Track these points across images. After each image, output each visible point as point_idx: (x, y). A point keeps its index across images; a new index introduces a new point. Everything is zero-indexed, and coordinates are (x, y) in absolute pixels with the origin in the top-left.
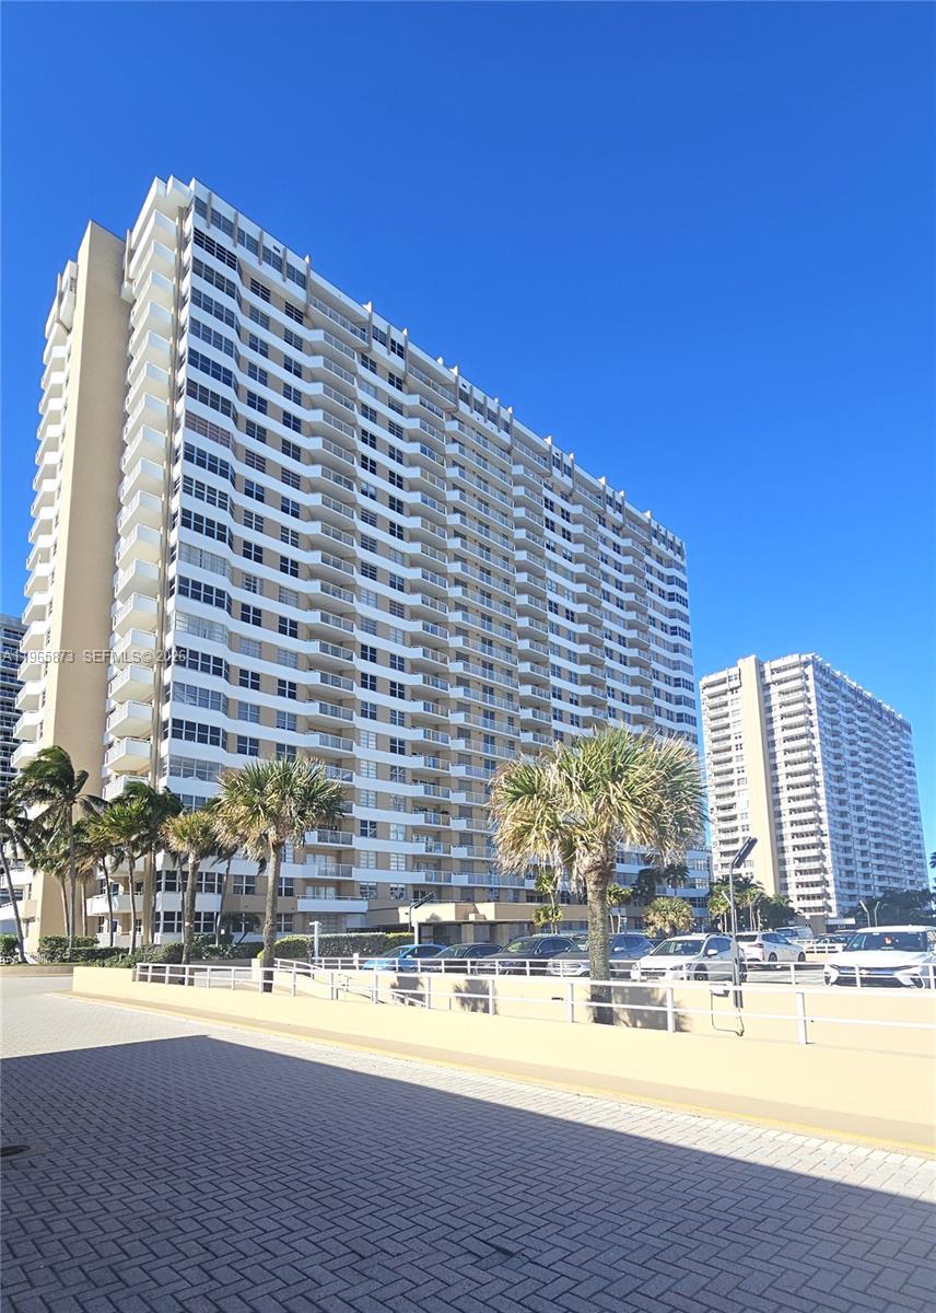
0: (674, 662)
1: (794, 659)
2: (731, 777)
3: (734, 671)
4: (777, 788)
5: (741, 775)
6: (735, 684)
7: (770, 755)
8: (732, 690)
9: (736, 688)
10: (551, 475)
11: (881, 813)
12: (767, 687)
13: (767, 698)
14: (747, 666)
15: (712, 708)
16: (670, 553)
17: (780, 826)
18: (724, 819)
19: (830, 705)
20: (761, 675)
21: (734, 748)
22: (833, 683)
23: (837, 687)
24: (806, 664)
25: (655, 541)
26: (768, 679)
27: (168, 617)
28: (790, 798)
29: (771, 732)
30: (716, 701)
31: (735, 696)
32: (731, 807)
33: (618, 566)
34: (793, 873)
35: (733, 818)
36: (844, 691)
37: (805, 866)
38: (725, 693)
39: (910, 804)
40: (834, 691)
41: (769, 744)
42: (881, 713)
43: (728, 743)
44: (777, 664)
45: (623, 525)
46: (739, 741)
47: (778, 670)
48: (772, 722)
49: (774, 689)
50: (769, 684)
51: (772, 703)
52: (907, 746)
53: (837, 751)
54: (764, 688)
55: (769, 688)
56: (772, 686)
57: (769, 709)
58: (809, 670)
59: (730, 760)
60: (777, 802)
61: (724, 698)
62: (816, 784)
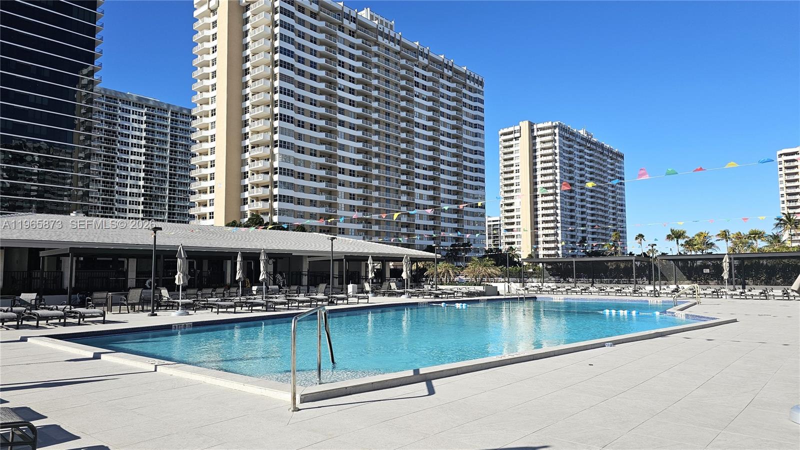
0: (475, 142)
1: (550, 124)
2: (512, 188)
3: (517, 128)
4: (536, 195)
5: (518, 187)
6: (517, 135)
7: (533, 177)
8: (516, 138)
9: (518, 137)
10: (418, 60)
11: (598, 209)
12: (535, 138)
13: (534, 144)
14: (524, 125)
15: (505, 147)
16: (476, 86)
17: (536, 216)
18: (507, 211)
19: (568, 149)
20: (532, 131)
21: (515, 171)
22: (571, 137)
23: (574, 138)
24: (555, 127)
25: (468, 81)
26: (535, 134)
27: (274, 155)
28: (542, 201)
29: (535, 164)
30: (507, 144)
31: (517, 142)
32: (511, 204)
33: (449, 98)
34: (541, 243)
35: (512, 211)
36: (578, 140)
37: (548, 239)
38: (511, 140)
39: (618, 202)
40: (572, 141)
41: (533, 170)
42: (603, 149)
43: (512, 168)
44: (540, 125)
45: (452, 77)
46: (517, 168)
47: (541, 129)
48: (536, 158)
49: (538, 140)
50: (535, 137)
51: (537, 148)
52: (620, 168)
53: (571, 175)
54: (533, 138)
55: (536, 139)
56: (537, 138)
57: (535, 151)
58: (557, 131)
59: (512, 178)
60: (536, 203)
61: (511, 143)
62: (556, 194)
